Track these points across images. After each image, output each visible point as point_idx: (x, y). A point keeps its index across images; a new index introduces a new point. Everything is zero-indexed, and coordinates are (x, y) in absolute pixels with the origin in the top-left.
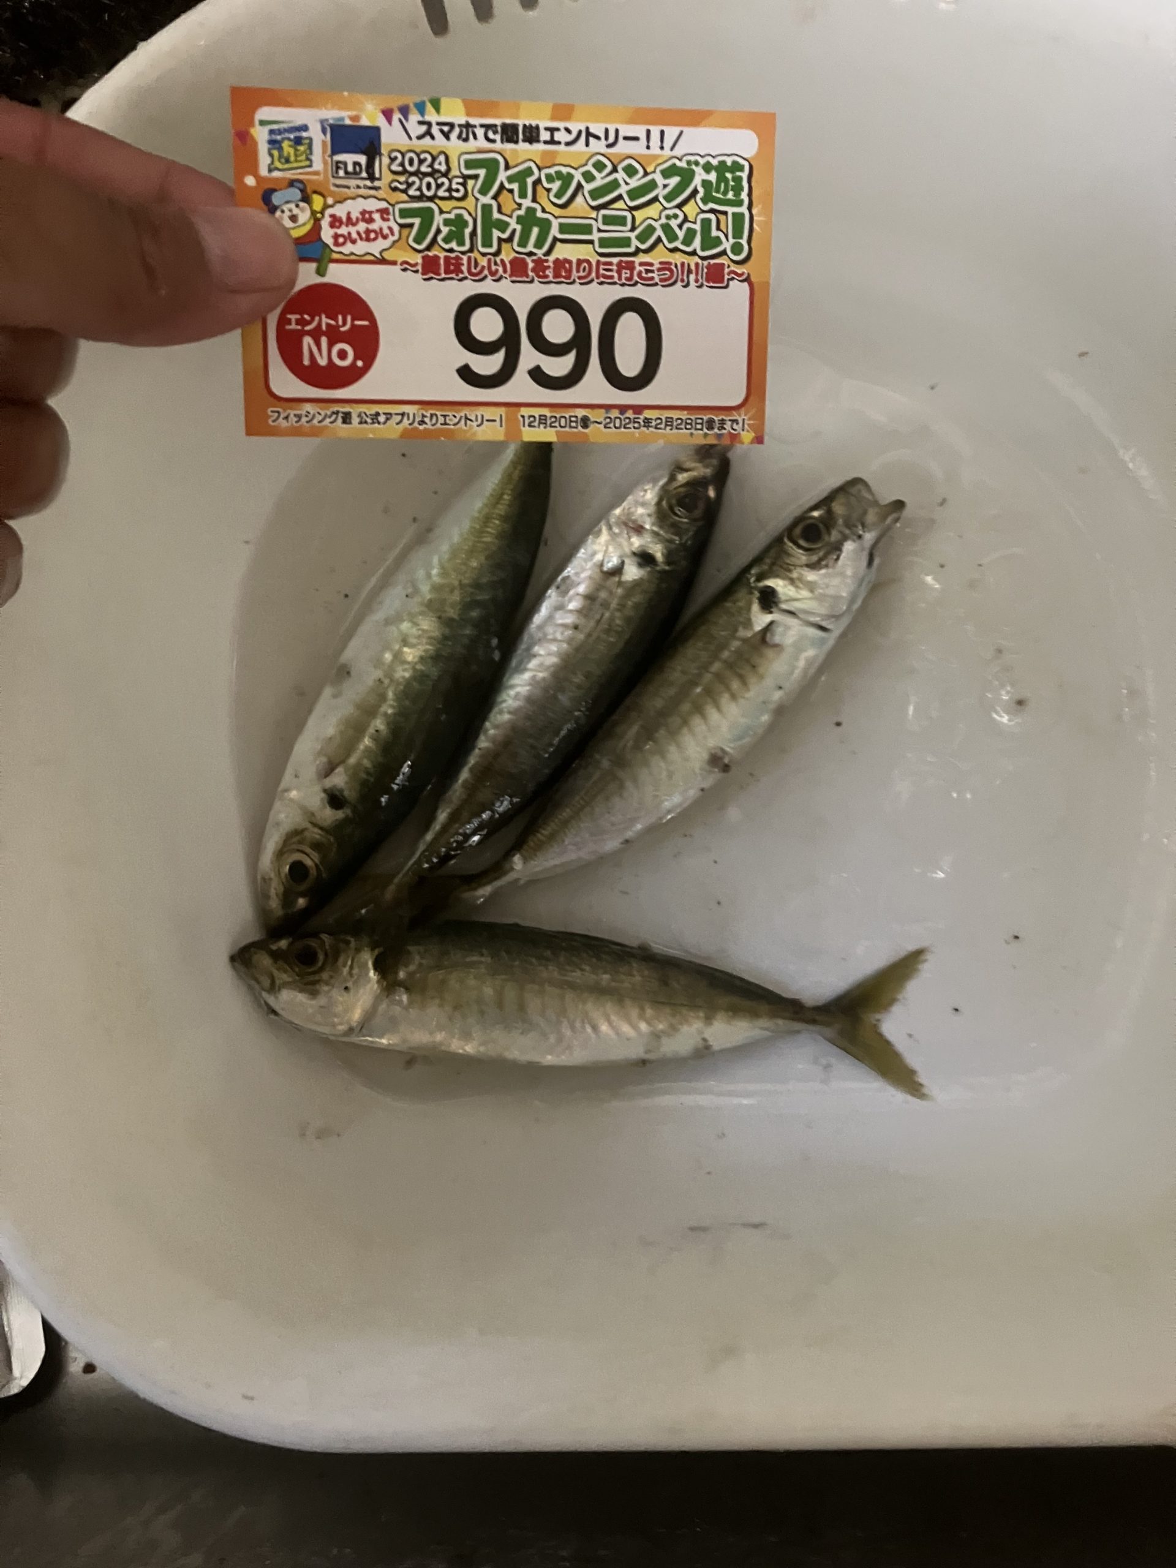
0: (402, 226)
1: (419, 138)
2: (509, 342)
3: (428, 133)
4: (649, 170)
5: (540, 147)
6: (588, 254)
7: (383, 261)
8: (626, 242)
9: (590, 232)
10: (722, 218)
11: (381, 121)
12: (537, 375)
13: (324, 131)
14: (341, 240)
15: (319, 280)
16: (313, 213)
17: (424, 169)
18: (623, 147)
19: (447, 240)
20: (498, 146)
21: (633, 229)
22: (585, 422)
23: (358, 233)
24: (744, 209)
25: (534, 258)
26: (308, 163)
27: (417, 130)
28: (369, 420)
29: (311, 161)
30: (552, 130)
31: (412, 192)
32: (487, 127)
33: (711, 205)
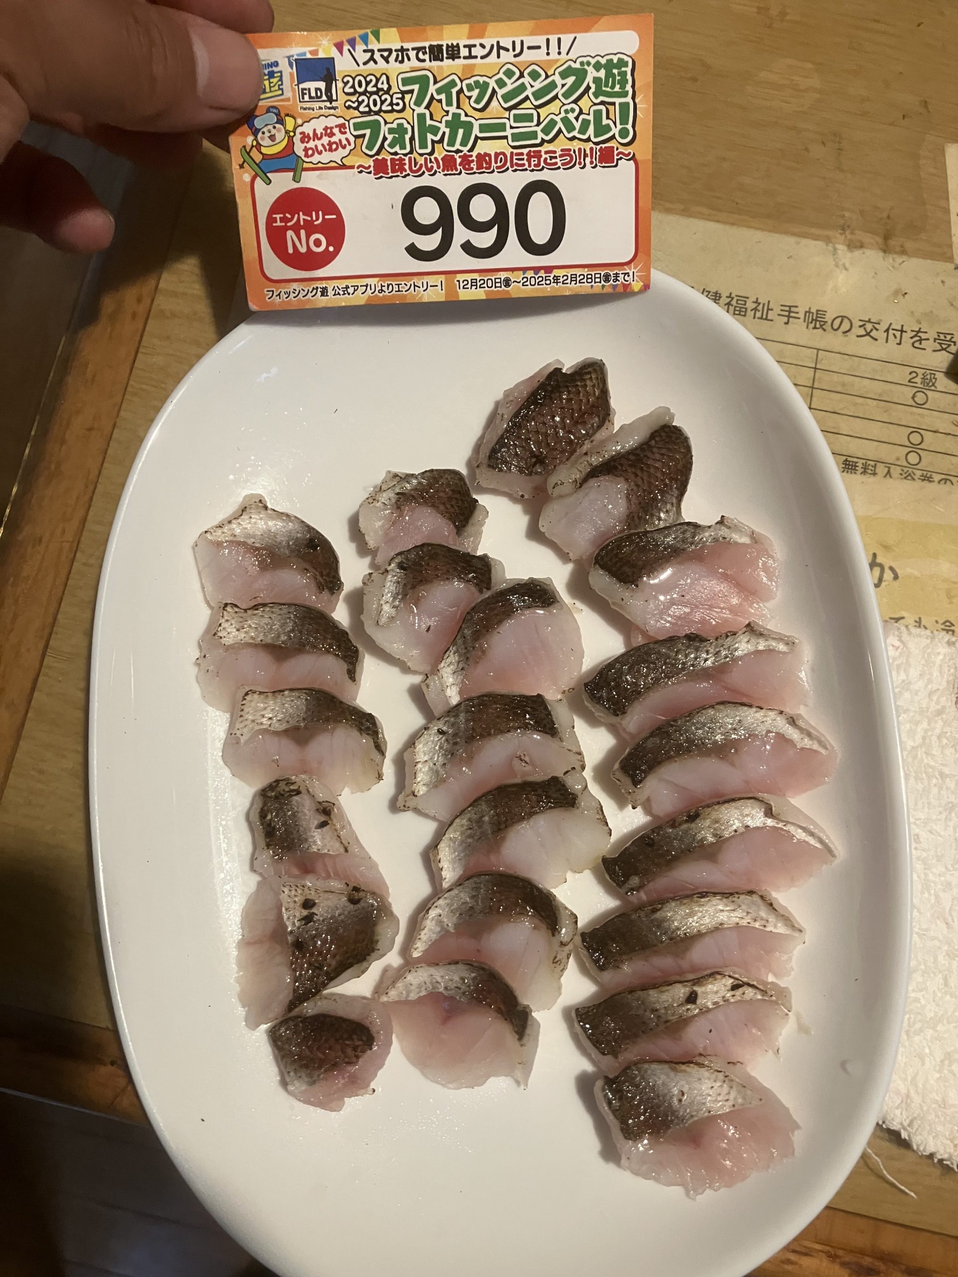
0: (356, 137)
1: (365, 64)
2: (445, 223)
3: (372, 58)
5: (461, 61)
6: (504, 147)
7: (343, 167)
8: (534, 135)
9: (505, 130)
10: (611, 108)
11: (334, 53)
12: (468, 248)
15: (296, 185)
16: (287, 132)
17: (370, 89)
18: (528, 56)
20: (427, 64)
21: (538, 124)
22: (507, 282)
23: (323, 145)
24: (629, 99)
25: (460, 154)
26: (280, 92)
28: (341, 293)
29: (282, 89)
30: (470, 47)
31: (362, 109)
32: (418, 49)
33: (601, 98)
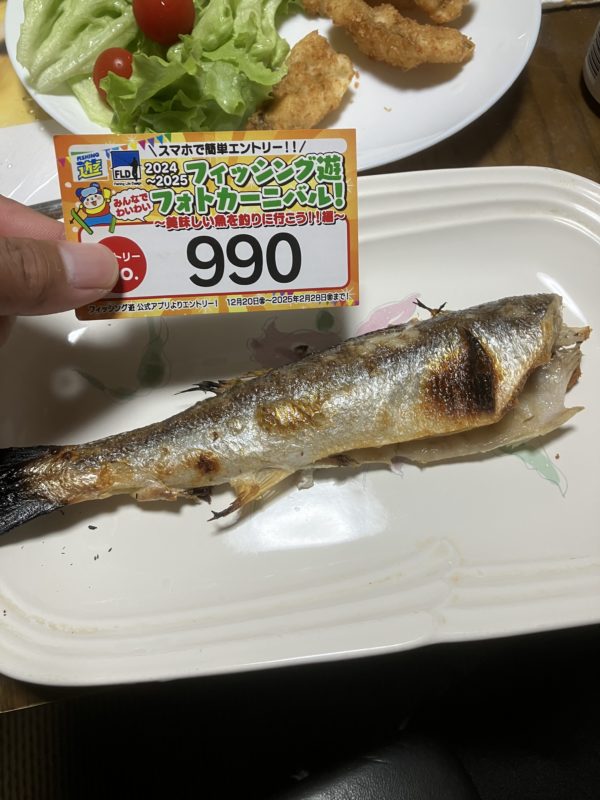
0: (154, 203)
1: (161, 155)
2: (218, 260)
3: (165, 152)
4: (288, 163)
5: (228, 155)
6: (258, 211)
7: (145, 222)
8: (279, 203)
9: (258, 199)
10: (330, 186)
11: (138, 147)
12: (235, 278)
13: (108, 155)
14: (121, 212)
15: (111, 235)
16: (105, 199)
17: (164, 171)
18: (273, 152)
20: (204, 156)
21: (282, 196)
22: (262, 301)
23: (131, 208)
24: (341, 181)
25: (228, 215)
26: (100, 173)
27: (159, 151)
28: (144, 308)
29: (102, 172)
30: (234, 146)
32: (198, 146)
33: (323, 180)
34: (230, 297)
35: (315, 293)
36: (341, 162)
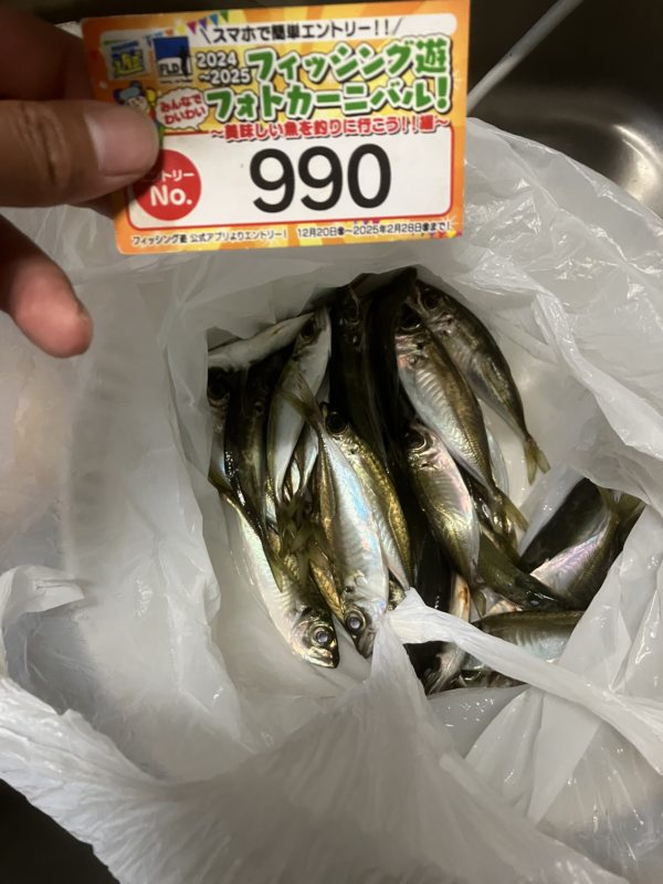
0: (210, 106)
1: (216, 41)
2: (287, 179)
3: (222, 38)
4: (378, 50)
5: (299, 41)
6: (338, 115)
7: (199, 132)
8: (364, 105)
9: (338, 100)
10: (431, 82)
11: (187, 32)
12: (308, 202)
13: (149, 43)
14: (170, 120)
16: (149, 103)
17: (222, 64)
18: (359, 36)
19: (241, 113)
20: (271, 42)
21: (368, 95)
22: (341, 231)
23: (182, 114)
24: (446, 74)
25: (300, 121)
26: (141, 68)
27: (213, 36)
28: (198, 239)
29: (143, 66)
30: (308, 27)
31: (215, 81)
32: (263, 29)
33: (424, 73)
34: (301, 227)
35: (408, 222)
36: (446, 48)
